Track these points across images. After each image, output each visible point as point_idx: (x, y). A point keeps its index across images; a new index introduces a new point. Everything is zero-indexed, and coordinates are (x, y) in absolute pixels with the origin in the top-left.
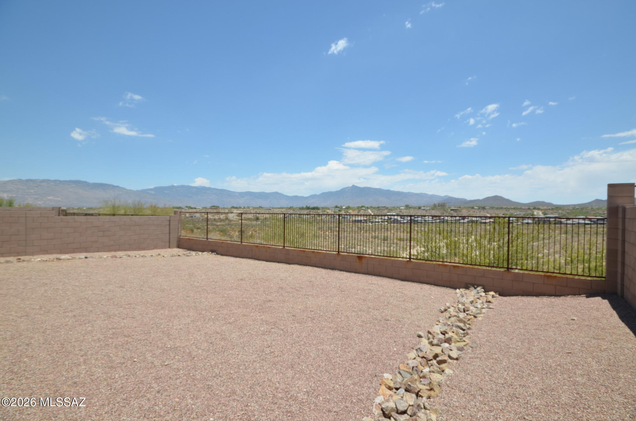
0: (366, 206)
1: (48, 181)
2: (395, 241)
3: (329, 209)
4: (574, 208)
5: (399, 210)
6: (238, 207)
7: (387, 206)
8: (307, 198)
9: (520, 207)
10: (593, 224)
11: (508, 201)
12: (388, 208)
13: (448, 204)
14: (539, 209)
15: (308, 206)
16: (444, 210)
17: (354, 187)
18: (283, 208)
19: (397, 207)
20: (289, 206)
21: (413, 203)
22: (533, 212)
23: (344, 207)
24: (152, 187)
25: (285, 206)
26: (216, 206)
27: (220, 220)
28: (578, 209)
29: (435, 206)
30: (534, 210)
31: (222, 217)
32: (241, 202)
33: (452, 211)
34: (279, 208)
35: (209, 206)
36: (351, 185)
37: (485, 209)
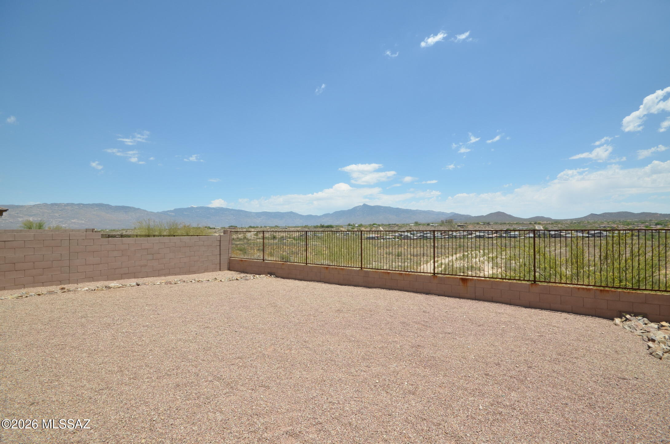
0: (377, 223)
1: (72, 205)
2: (409, 256)
3: (342, 227)
4: (572, 222)
5: (409, 227)
6: (255, 226)
7: (397, 223)
8: (320, 217)
9: (521, 222)
10: (591, 237)
11: (510, 216)
12: (398, 225)
13: (454, 221)
14: (539, 224)
15: (322, 224)
16: (451, 226)
17: (365, 206)
18: (298, 227)
19: (407, 224)
20: (304, 225)
21: (422, 220)
22: (535, 227)
23: (356, 225)
24: (172, 209)
25: (299, 225)
26: (234, 226)
27: (239, 239)
28: (575, 223)
29: (442, 222)
30: (535, 225)
31: (241, 236)
32: (259, 222)
33: (459, 227)
34: (294, 227)
35: (227, 226)
36: (362, 204)
37: (490, 224)
